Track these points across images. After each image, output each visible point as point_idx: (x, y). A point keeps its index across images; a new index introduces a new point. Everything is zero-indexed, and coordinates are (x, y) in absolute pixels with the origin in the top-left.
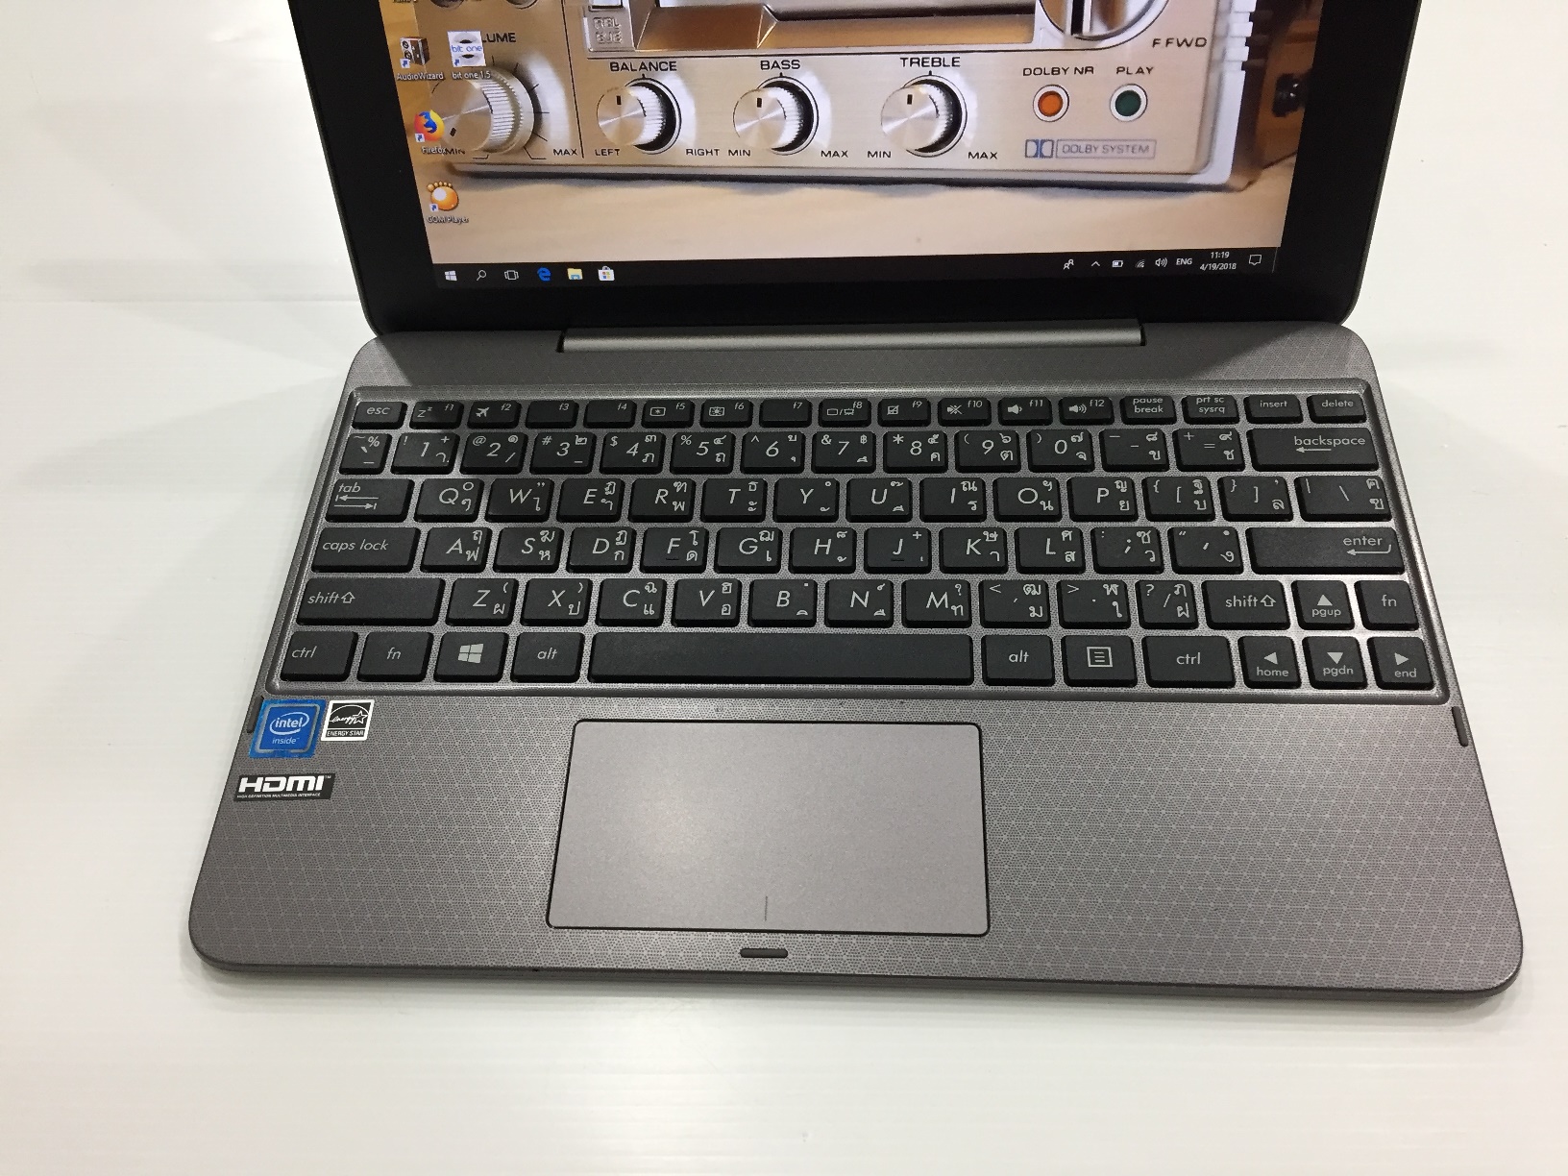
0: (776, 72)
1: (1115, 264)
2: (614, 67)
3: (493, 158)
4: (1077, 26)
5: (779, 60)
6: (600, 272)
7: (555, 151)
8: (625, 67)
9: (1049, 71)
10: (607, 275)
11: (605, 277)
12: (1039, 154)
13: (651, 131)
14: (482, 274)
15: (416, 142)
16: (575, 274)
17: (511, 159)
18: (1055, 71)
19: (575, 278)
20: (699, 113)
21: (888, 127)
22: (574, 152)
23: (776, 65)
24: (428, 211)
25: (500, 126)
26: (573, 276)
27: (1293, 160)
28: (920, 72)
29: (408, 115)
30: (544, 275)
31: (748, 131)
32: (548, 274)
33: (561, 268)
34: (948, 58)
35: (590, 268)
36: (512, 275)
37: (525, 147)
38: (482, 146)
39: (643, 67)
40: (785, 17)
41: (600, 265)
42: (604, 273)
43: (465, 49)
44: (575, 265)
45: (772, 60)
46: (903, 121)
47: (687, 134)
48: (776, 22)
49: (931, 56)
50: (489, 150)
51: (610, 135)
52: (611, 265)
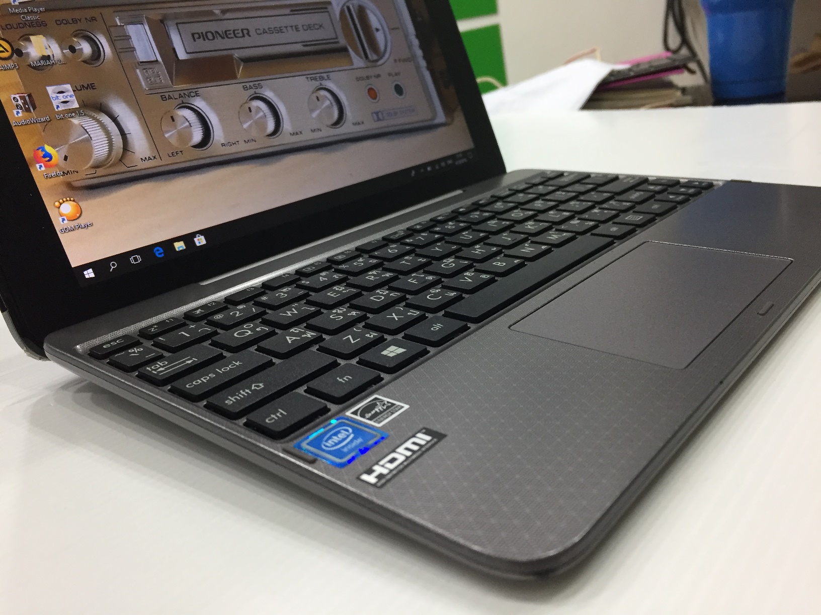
0: (251, 91)
1: (429, 169)
2: (163, 98)
3: (100, 171)
4: (367, 57)
5: (251, 84)
6: (196, 240)
7: (142, 159)
8: (170, 98)
9: (365, 78)
10: (200, 241)
11: (200, 243)
12: (379, 120)
13: (197, 136)
14: (114, 265)
15: (38, 171)
16: (179, 246)
17: (113, 170)
18: (368, 77)
19: (181, 249)
20: (221, 120)
21: (315, 115)
22: (155, 157)
23: (251, 88)
24: (59, 224)
25: (100, 148)
26: (179, 248)
27: (459, 108)
28: (316, 84)
29: (27, 151)
30: (159, 253)
31: (250, 126)
32: (161, 250)
33: (168, 244)
34: (325, 75)
35: (188, 238)
36: (136, 259)
37: (120, 160)
38: (91, 163)
39: (180, 96)
40: (247, 60)
41: (193, 235)
42: (198, 240)
43: (61, 97)
44: (178, 239)
45: (248, 85)
46: (320, 110)
47: (218, 134)
48: (242, 64)
49: (318, 75)
50: (96, 167)
51: (174, 141)
52: (201, 232)
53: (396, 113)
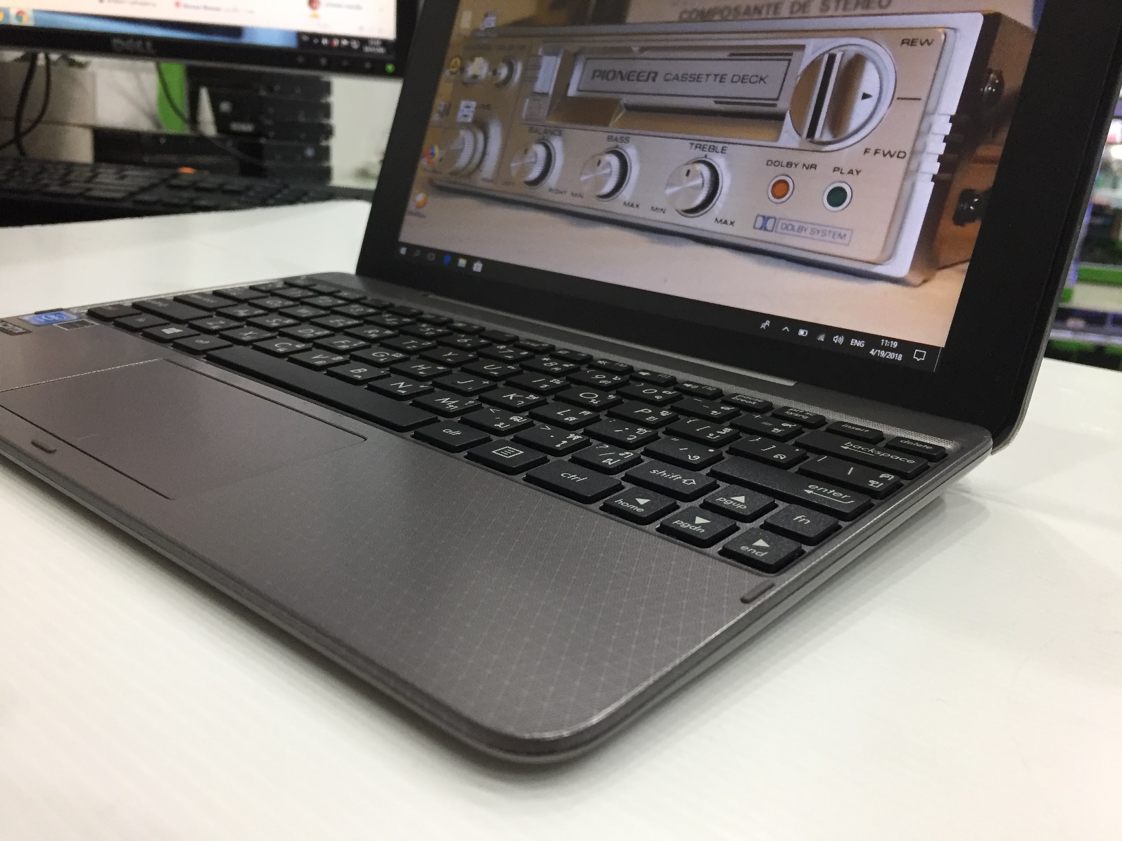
0: (614, 144)
1: (801, 332)
2: (531, 130)
3: (452, 178)
4: (811, 133)
5: (619, 136)
6: (475, 264)
7: (483, 179)
8: (536, 131)
9: (785, 164)
10: (478, 267)
11: (476, 268)
12: (764, 228)
13: (535, 174)
14: (418, 252)
16: (462, 263)
17: (460, 180)
18: (789, 165)
19: (461, 266)
20: (564, 166)
21: (669, 191)
22: (492, 181)
23: (616, 139)
24: (411, 206)
25: (463, 160)
27: (966, 266)
28: (699, 154)
29: (425, 147)
30: (447, 260)
31: (586, 181)
32: (450, 260)
33: (456, 256)
34: (720, 146)
35: (471, 260)
36: (432, 257)
37: (469, 174)
38: (450, 170)
39: (546, 132)
40: (631, 108)
41: (477, 259)
43: (465, 112)
44: (465, 257)
45: (615, 135)
46: (681, 187)
47: (553, 179)
48: (624, 111)
49: (709, 144)
50: (453, 173)
51: (514, 173)
52: (484, 261)
53: (801, 229)
